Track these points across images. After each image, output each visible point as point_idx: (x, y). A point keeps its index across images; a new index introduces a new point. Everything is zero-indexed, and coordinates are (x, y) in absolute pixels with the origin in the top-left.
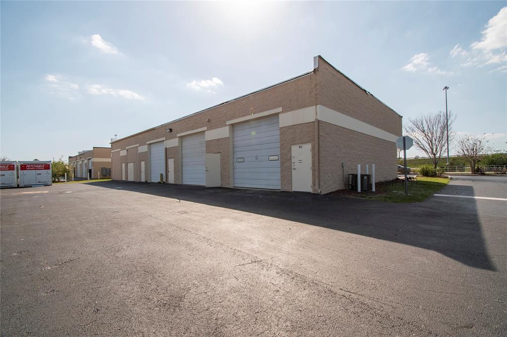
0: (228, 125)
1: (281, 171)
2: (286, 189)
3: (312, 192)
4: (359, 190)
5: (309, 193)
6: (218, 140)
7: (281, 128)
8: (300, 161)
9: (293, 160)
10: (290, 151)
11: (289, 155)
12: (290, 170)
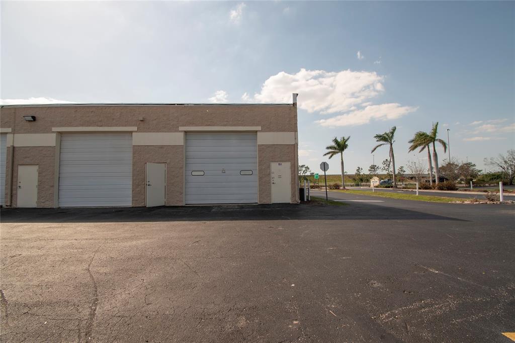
0: (182, 131)
1: (260, 185)
2: (265, 201)
3: (291, 203)
4: (306, 200)
5: (289, 204)
6: (162, 147)
7: (259, 146)
8: (280, 177)
9: (272, 175)
10: (269, 167)
11: (269, 171)
12: (269, 184)
